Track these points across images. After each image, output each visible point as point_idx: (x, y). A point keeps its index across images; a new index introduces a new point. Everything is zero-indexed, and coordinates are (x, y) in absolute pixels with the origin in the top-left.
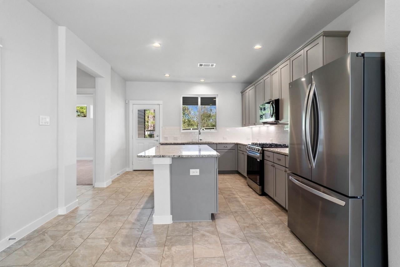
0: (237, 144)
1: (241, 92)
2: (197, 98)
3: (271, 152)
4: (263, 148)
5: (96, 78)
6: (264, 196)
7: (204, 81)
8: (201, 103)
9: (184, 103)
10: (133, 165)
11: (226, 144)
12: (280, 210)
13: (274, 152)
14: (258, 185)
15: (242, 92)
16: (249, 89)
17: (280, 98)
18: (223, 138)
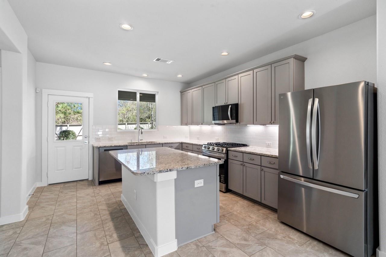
0: (182, 143)
1: (180, 92)
2: (135, 93)
3: (240, 152)
4: (227, 148)
5: (2, 50)
6: (228, 193)
7: (146, 75)
8: (140, 99)
9: (120, 98)
10: (48, 177)
11: (172, 143)
12: (253, 205)
13: (243, 152)
14: (223, 183)
15: (182, 92)
16: (193, 90)
17: (239, 103)
18: (164, 137)
